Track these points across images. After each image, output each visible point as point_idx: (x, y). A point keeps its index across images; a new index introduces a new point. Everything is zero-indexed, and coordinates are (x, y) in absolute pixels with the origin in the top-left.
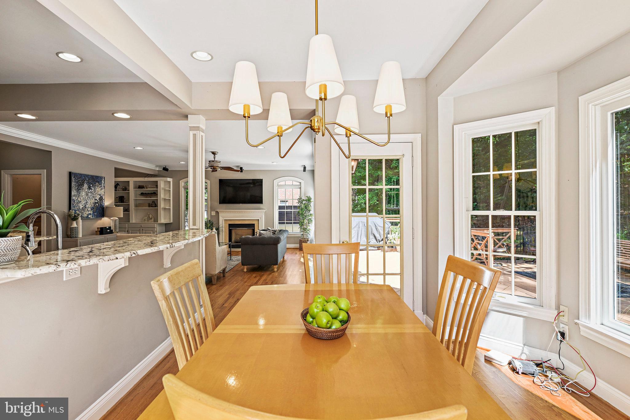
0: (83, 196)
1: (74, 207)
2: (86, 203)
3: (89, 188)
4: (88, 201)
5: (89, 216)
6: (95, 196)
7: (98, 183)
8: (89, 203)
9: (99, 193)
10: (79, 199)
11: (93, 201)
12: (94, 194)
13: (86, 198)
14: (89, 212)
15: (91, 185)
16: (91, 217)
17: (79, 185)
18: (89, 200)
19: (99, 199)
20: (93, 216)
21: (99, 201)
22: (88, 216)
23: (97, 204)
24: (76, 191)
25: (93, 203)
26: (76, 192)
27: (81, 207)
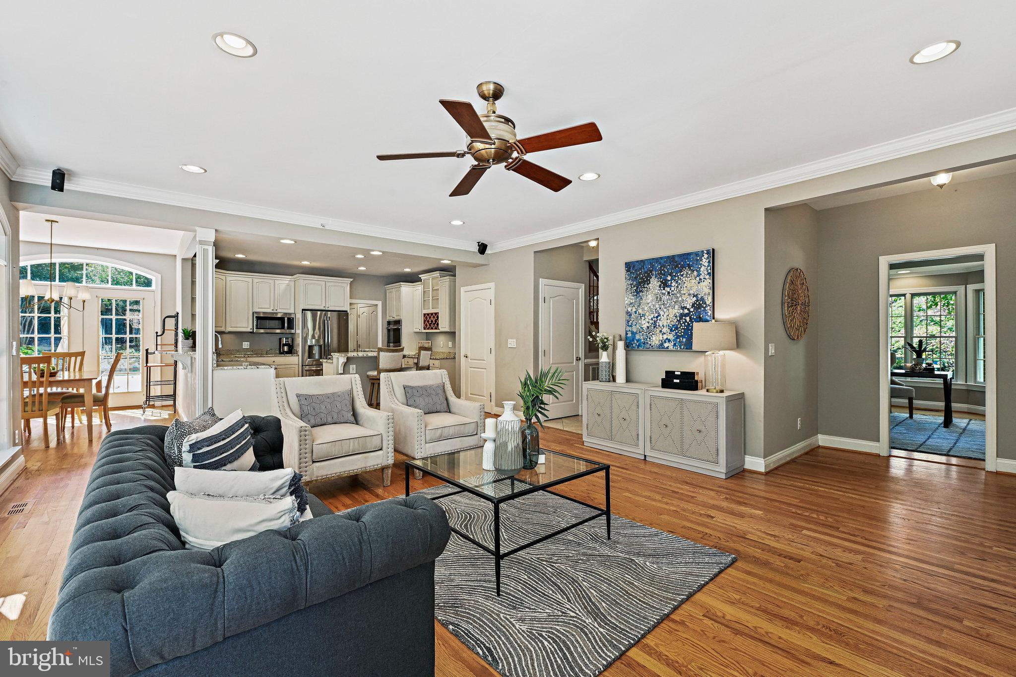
0: (648, 304)
1: (631, 326)
2: (657, 317)
3: (664, 284)
4: (662, 313)
5: (666, 345)
6: (680, 299)
7: (689, 267)
8: (665, 316)
9: (692, 292)
10: (640, 311)
11: (677, 311)
12: (678, 295)
13: (657, 306)
14: (665, 337)
15: (669, 278)
16: (671, 348)
17: (640, 283)
18: (665, 310)
19: (693, 306)
20: (675, 345)
21: (692, 310)
22: (662, 344)
23: (688, 319)
24: (634, 296)
25: (676, 317)
26: (632, 297)
27: (645, 326)
